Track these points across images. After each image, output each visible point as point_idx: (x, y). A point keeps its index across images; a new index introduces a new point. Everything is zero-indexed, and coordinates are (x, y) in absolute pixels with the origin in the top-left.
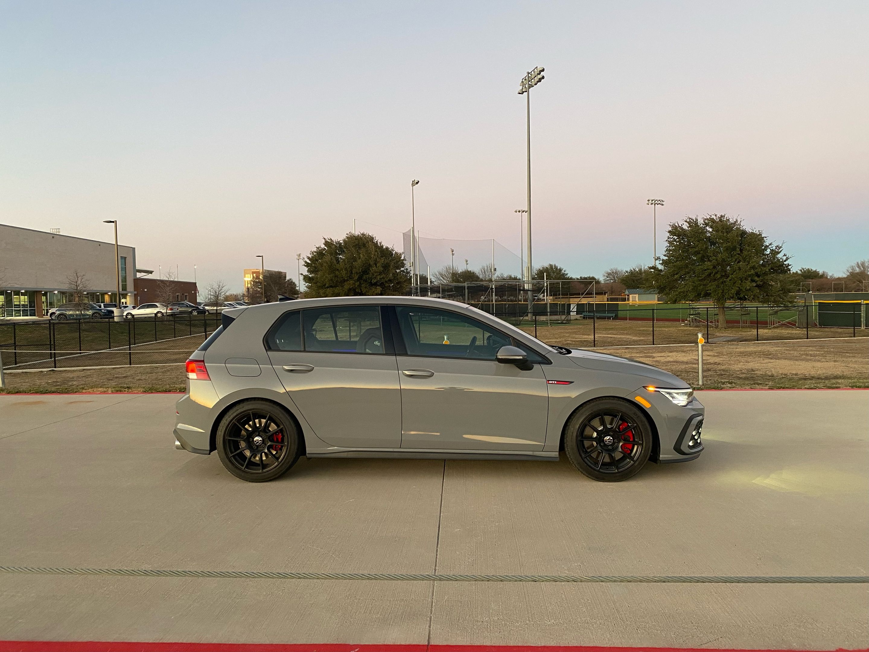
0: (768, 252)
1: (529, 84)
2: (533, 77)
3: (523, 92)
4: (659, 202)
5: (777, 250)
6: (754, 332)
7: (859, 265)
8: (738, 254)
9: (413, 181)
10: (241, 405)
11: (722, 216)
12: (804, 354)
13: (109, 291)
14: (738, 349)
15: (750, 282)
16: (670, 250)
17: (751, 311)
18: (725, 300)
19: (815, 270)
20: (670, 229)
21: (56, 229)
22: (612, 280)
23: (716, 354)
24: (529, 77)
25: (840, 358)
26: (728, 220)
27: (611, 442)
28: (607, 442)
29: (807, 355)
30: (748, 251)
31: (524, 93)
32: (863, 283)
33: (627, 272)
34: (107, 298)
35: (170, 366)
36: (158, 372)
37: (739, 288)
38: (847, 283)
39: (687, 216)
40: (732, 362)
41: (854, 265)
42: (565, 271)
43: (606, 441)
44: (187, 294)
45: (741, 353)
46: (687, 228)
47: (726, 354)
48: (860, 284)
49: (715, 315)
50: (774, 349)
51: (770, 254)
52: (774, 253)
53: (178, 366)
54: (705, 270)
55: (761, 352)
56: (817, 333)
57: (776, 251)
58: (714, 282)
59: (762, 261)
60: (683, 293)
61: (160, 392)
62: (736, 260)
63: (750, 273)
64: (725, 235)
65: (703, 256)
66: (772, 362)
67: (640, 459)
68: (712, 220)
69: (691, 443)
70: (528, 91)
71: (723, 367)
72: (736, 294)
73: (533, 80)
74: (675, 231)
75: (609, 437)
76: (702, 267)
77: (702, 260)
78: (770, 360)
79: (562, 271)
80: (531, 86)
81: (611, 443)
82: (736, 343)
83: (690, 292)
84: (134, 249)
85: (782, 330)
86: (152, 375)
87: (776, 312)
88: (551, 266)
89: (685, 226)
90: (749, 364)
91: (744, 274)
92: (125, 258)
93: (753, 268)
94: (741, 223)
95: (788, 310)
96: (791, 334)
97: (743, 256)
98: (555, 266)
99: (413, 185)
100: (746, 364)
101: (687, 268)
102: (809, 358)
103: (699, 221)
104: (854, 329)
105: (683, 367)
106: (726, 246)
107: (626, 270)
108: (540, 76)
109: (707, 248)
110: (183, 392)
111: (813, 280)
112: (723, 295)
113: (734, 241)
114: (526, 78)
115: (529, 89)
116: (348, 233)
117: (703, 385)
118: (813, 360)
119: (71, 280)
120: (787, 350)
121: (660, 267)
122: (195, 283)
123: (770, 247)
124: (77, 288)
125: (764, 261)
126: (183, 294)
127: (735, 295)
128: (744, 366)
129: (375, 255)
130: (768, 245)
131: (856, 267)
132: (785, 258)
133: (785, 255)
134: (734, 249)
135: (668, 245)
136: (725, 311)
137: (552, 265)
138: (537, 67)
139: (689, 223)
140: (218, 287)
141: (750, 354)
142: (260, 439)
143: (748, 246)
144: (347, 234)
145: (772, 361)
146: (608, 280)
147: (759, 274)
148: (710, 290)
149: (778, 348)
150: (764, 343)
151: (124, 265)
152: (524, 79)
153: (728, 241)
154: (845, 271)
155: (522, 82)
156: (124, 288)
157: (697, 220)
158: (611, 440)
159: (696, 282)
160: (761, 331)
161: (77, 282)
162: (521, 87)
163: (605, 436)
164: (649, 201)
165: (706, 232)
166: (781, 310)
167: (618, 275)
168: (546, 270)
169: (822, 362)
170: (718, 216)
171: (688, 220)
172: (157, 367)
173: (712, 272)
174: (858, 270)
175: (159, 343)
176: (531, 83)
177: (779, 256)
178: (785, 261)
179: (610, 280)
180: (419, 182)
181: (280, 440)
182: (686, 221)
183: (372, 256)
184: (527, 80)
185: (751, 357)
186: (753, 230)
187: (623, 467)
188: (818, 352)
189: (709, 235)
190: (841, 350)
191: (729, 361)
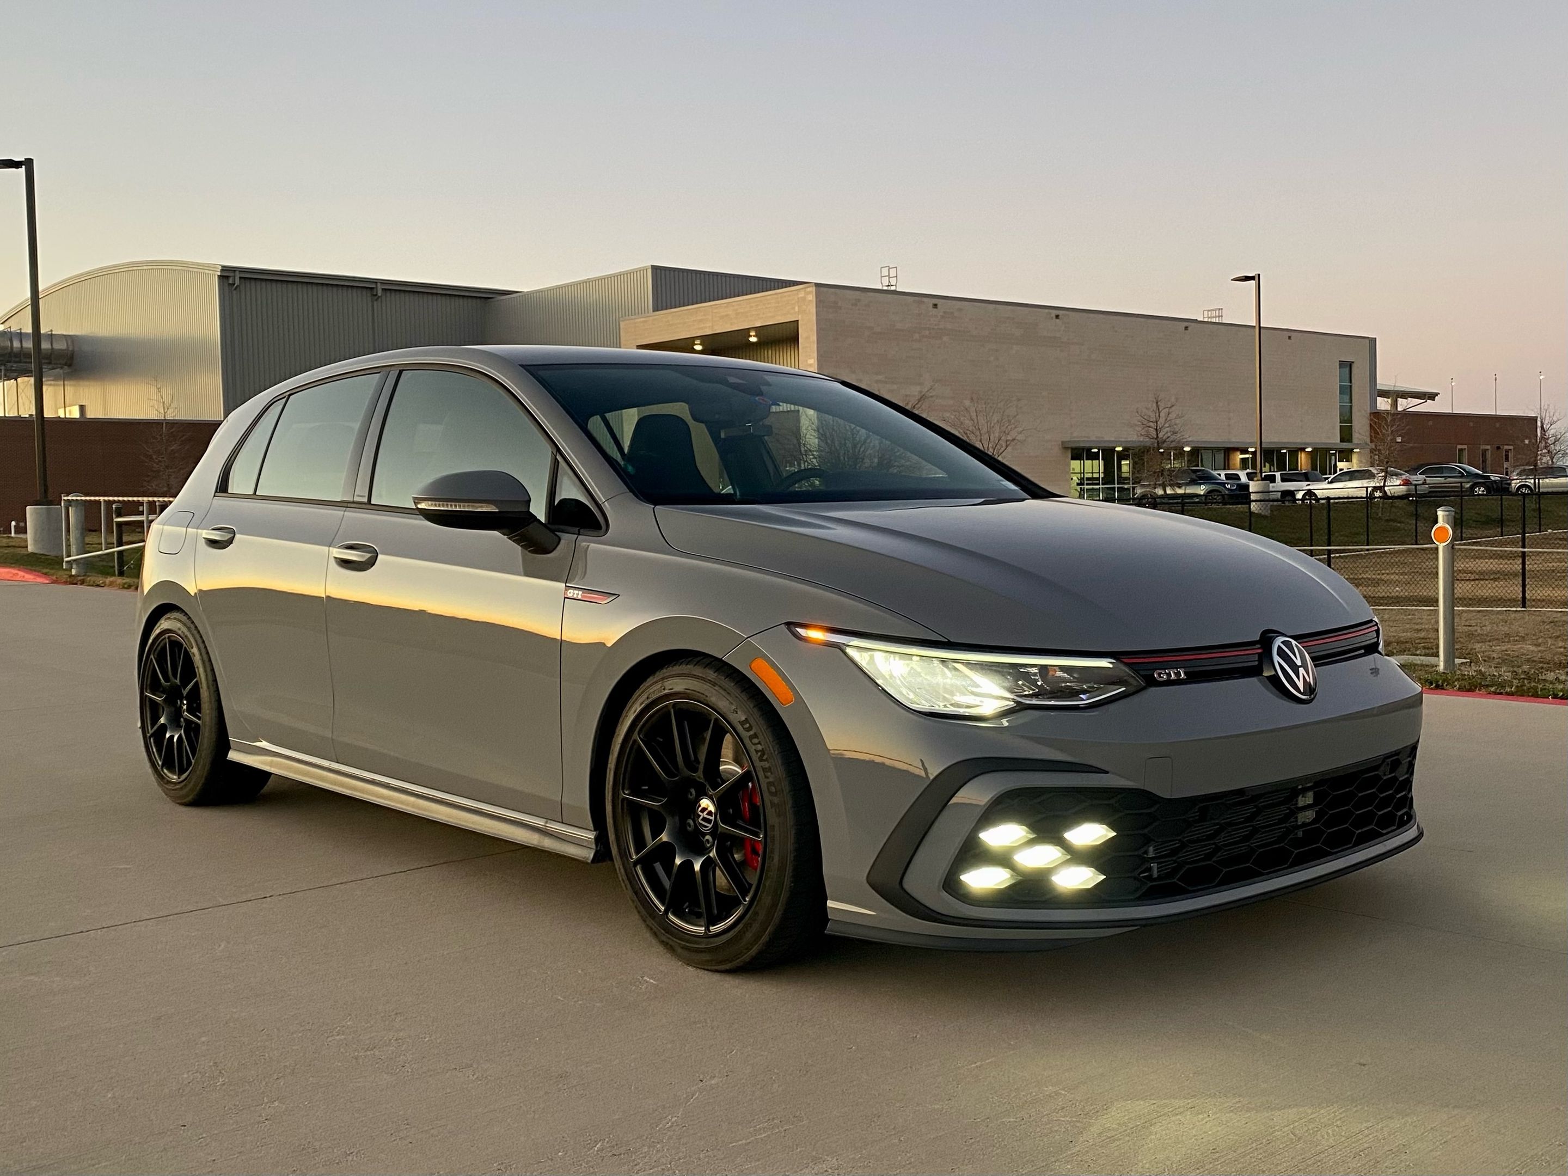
13: (1309, 445)
21: (1215, 310)
27: (709, 821)
28: (699, 820)
34: (1303, 459)
43: (698, 816)
44: (1511, 447)
81: (709, 826)
84: (1373, 341)
92: (1351, 364)
119: (1145, 417)
124: (1157, 434)
126: (1498, 448)
151: (1348, 380)
156: (1346, 435)
158: (710, 813)
161: (1157, 422)
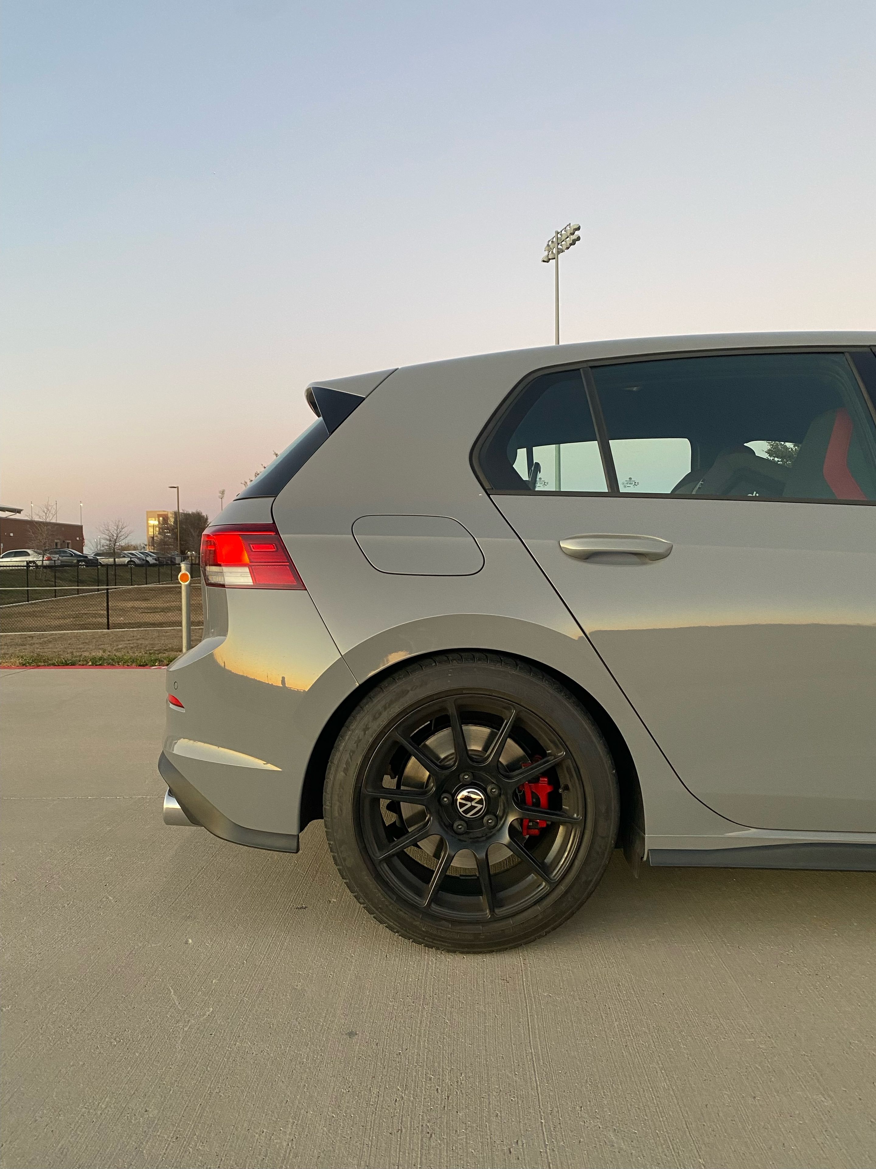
1: (558, 248)
2: (564, 238)
3: (550, 259)
10: (416, 677)
24: (558, 238)
31: (551, 261)
35: (52, 634)
36: (34, 644)
44: (70, 541)
53: (64, 634)
61: (54, 665)
70: (556, 258)
73: (563, 243)
80: (560, 251)
86: (24, 647)
108: (573, 237)
110: (100, 665)
114: (554, 240)
115: (558, 254)
122: (80, 528)
126: (64, 541)
138: (570, 224)
140: (115, 528)
142: (477, 795)
152: (550, 242)
155: (548, 245)
162: (546, 253)
172: (31, 637)
175: (32, 604)
176: (561, 247)
181: (543, 800)
184: (556, 242)
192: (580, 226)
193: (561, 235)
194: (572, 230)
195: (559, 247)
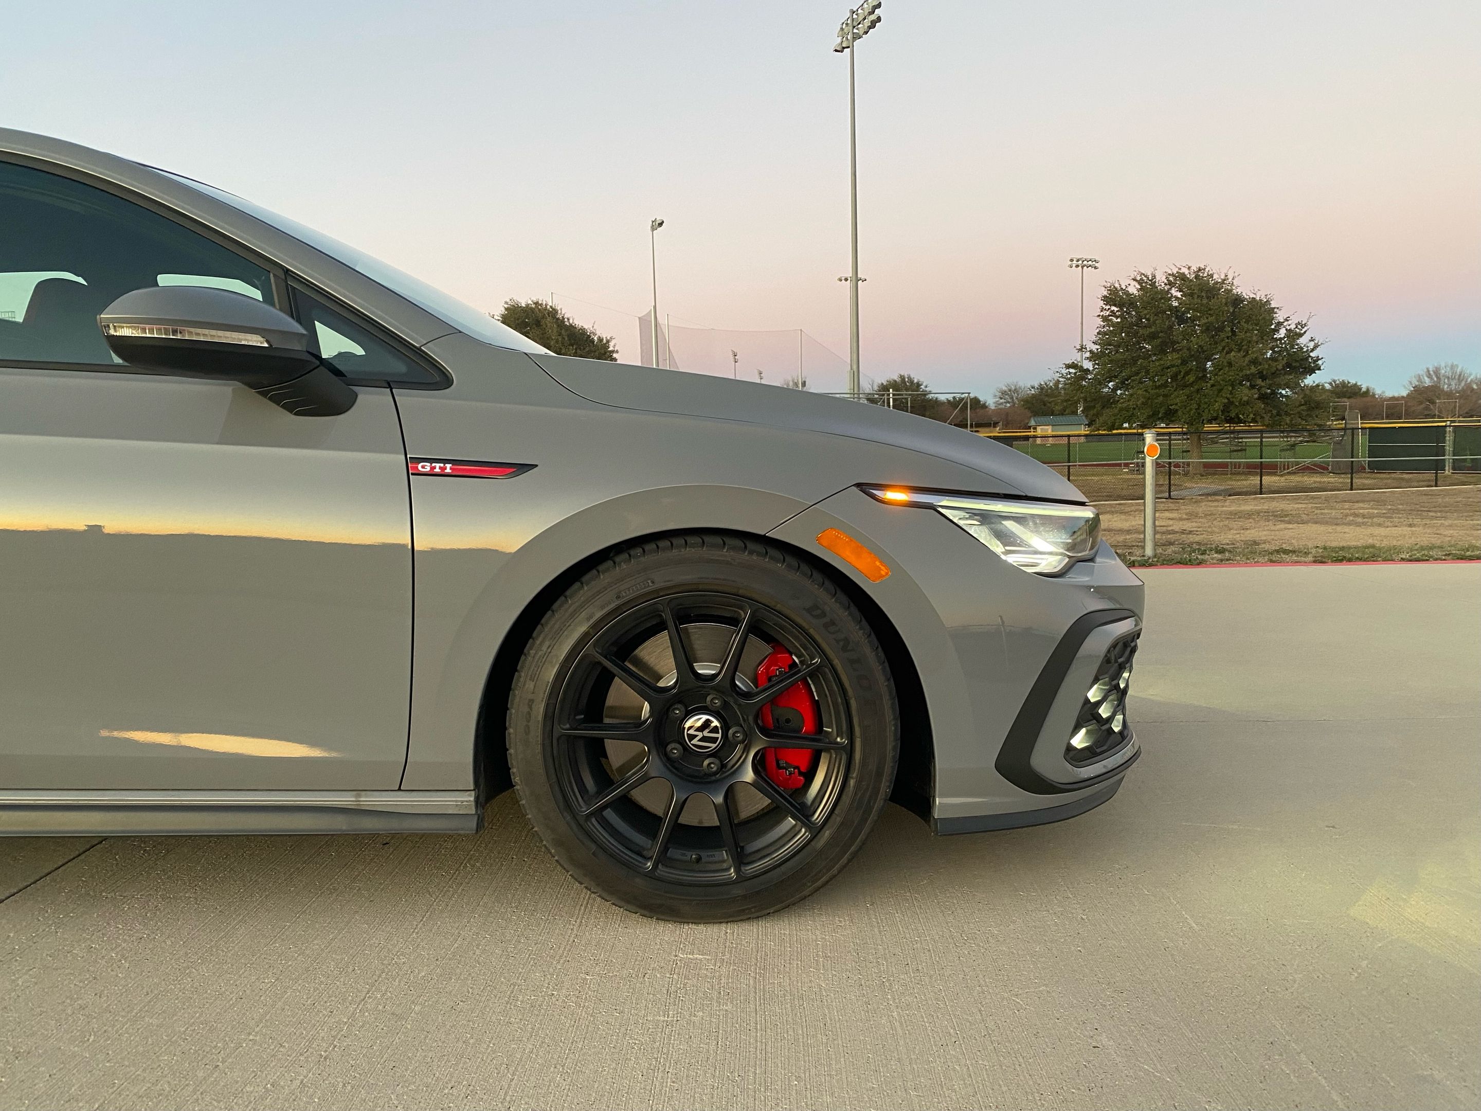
0: (1283, 332)
1: (853, 33)
2: (861, 18)
3: (844, 48)
4: (1090, 263)
5: (1298, 331)
6: (1255, 480)
7: (1430, 374)
8: (1228, 338)
9: (653, 222)
11: (1200, 270)
12: (1351, 515)
14: (1226, 506)
15: (1249, 390)
16: (1105, 334)
17: (1248, 444)
18: (1202, 423)
19: (1354, 382)
20: (1105, 293)
22: (1009, 402)
23: (1185, 516)
24: (853, 19)
25: (1419, 520)
26: (1212, 276)
27: (714, 740)
28: (695, 741)
29: (1356, 515)
30: (1246, 332)
31: (845, 50)
32: (1436, 403)
33: (1033, 387)
37: (1228, 399)
38: (1409, 404)
39: (1137, 270)
40: (1216, 530)
41: (1421, 373)
42: (926, 387)
43: (692, 737)
45: (1231, 513)
46: (1135, 292)
47: (1203, 515)
48: (1432, 406)
49: (1183, 452)
50: (1292, 507)
51: (1284, 337)
52: (1293, 336)
54: (1168, 368)
55: (1269, 512)
56: (1367, 482)
57: (1296, 332)
58: (1183, 390)
59: (1271, 352)
60: (1127, 411)
62: (1223, 349)
63: (1248, 372)
64: (1205, 301)
65: (1164, 343)
66: (1292, 529)
67: (837, 819)
68: (1183, 277)
69: (1079, 740)
70: (851, 46)
71: (1197, 538)
72: (1222, 411)
73: (860, 26)
74: (1114, 297)
75: (705, 717)
76: (1162, 362)
77: (1161, 350)
78: (1287, 525)
79: (922, 387)
80: (857, 37)
81: (714, 746)
82: (1221, 498)
83: (1139, 409)
85: (1303, 477)
87: (1293, 446)
88: (902, 378)
89: (1133, 289)
90: (1248, 532)
91: (1238, 375)
93: (1254, 362)
94: (1234, 281)
95: (1314, 442)
96: (1320, 482)
97: (1237, 342)
98: (909, 377)
99: (653, 229)
100: (1242, 531)
101: (1134, 364)
102: (1360, 520)
103: (1158, 278)
104: (1436, 473)
105: (1121, 538)
106: (1206, 323)
107: (1032, 384)
108: (873, 17)
109: (1171, 327)
111: (1352, 400)
112: (1199, 414)
113: (1221, 313)
114: (849, 22)
115: (853, 42)
116: (508, 300)
117: (1155, 556)
118: (1369, 524)
120: (1317, 508)
121: (1088, 365)
123: (1285, 324)
125: (1274, 352)
127: (1220, 413)
128: (1238, 536)
129: (557, 342)
130: (1282, 321)
131: (1425, 376)
132: (1311, 345)
133: (1312, 340)
134: (1221, 329)
135: (1102, 323)
136: (1201, 445)
137: (904, 376)
139: (1140, 282)
141: (1249, 515)
143: (1247, 322)
144: (506, 303)
145: (1291, 526)
146: (1002, 404)
147: (1265, 373)
148: (1176, 404)
149: (1300, 506)
150: (1274, 498)
152: (844, 25)
153: (1210, 314)
154: (1406, 383)
155: (842, 29)
157: (1154, 277)
158: (715, 730)
159: (1150, 391)
160: (1266, 479)
162: (839, 40)
163: (688, 714)
164: (1072, 260)
165: (1170, 299)
166: (1301, 442)
167: (1018, 394)
168: (894, 385)
169: (1387, 527)
170: (1192, 268)
171: (1138, 278)
173: (1180, 372)
174: (1427, 382)
176: (857, 31)
177: (1302, 341)
178: (1312, 350)
179: (1005, 402)
180: (663, 222)
182: (1135, 280)
183: (552, 343)
184: (850, 25)
185: (1251, 520)
186: (1255, 294)
187: (762, 853)
188: (1376, 511)
189: (1175, 304)
190: (1418, 506)
191: (1209, 527)
192: (880, 3)
193: (857, 15)
194: (871, 7)
195: (855, 31)
